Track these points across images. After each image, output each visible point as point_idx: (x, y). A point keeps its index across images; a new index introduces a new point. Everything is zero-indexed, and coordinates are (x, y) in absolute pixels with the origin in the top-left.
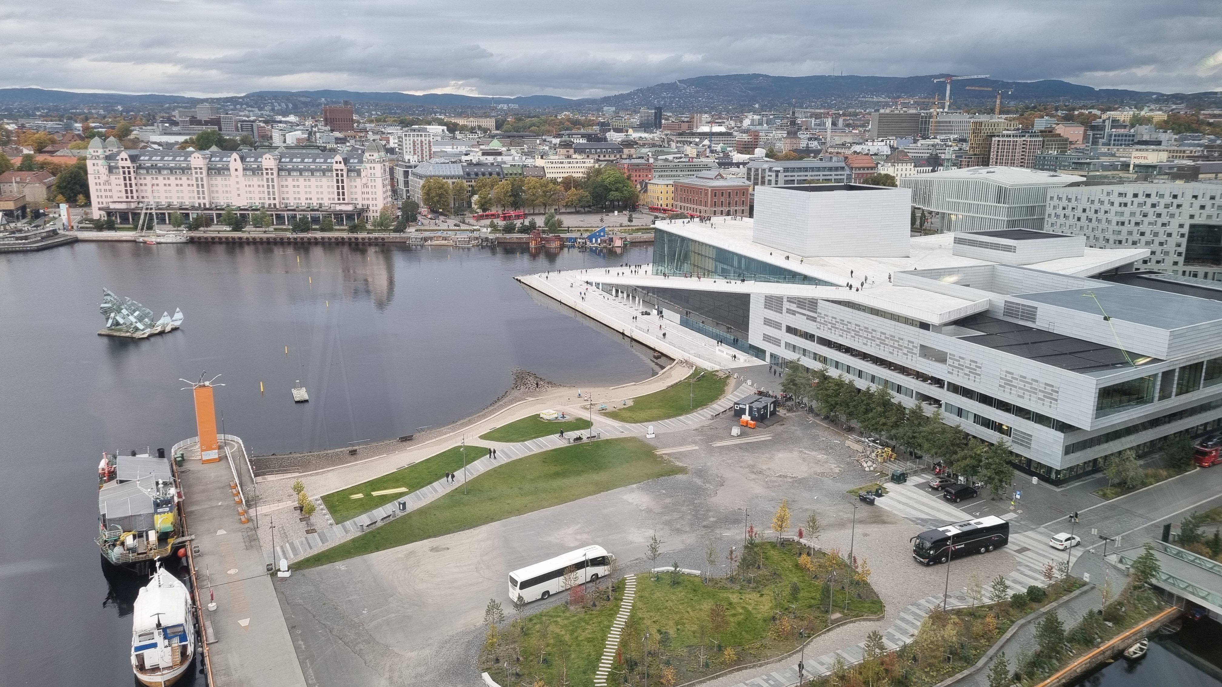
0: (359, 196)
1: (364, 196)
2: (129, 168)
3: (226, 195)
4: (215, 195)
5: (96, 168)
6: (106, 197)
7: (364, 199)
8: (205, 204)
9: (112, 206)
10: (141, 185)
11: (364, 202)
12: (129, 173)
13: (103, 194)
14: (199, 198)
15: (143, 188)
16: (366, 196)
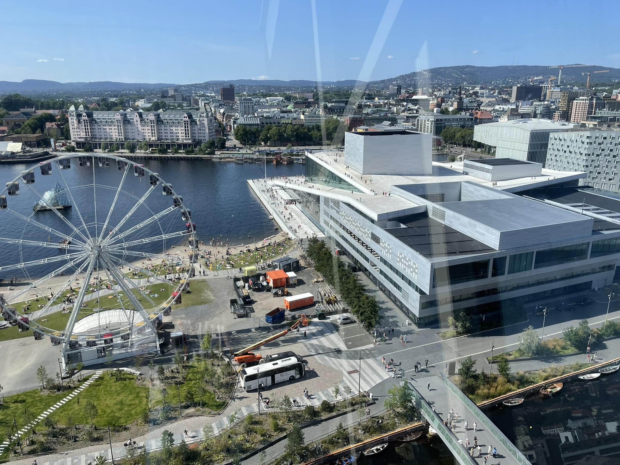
0: (197, 135)
1: (199, 135)
2: (87, 120)
3: (132, 134)
4: (127, 134)
5: (72, 120)
6: (77, 135)
7: (199, 136)
8: (122, 139)
9: (78, 140)
10: (93, 129)
11: (199, 138)
12: (87, 123)
13: (76, 133)
14: (119, 136)
15: (94, 130)
16: (200, 135)
